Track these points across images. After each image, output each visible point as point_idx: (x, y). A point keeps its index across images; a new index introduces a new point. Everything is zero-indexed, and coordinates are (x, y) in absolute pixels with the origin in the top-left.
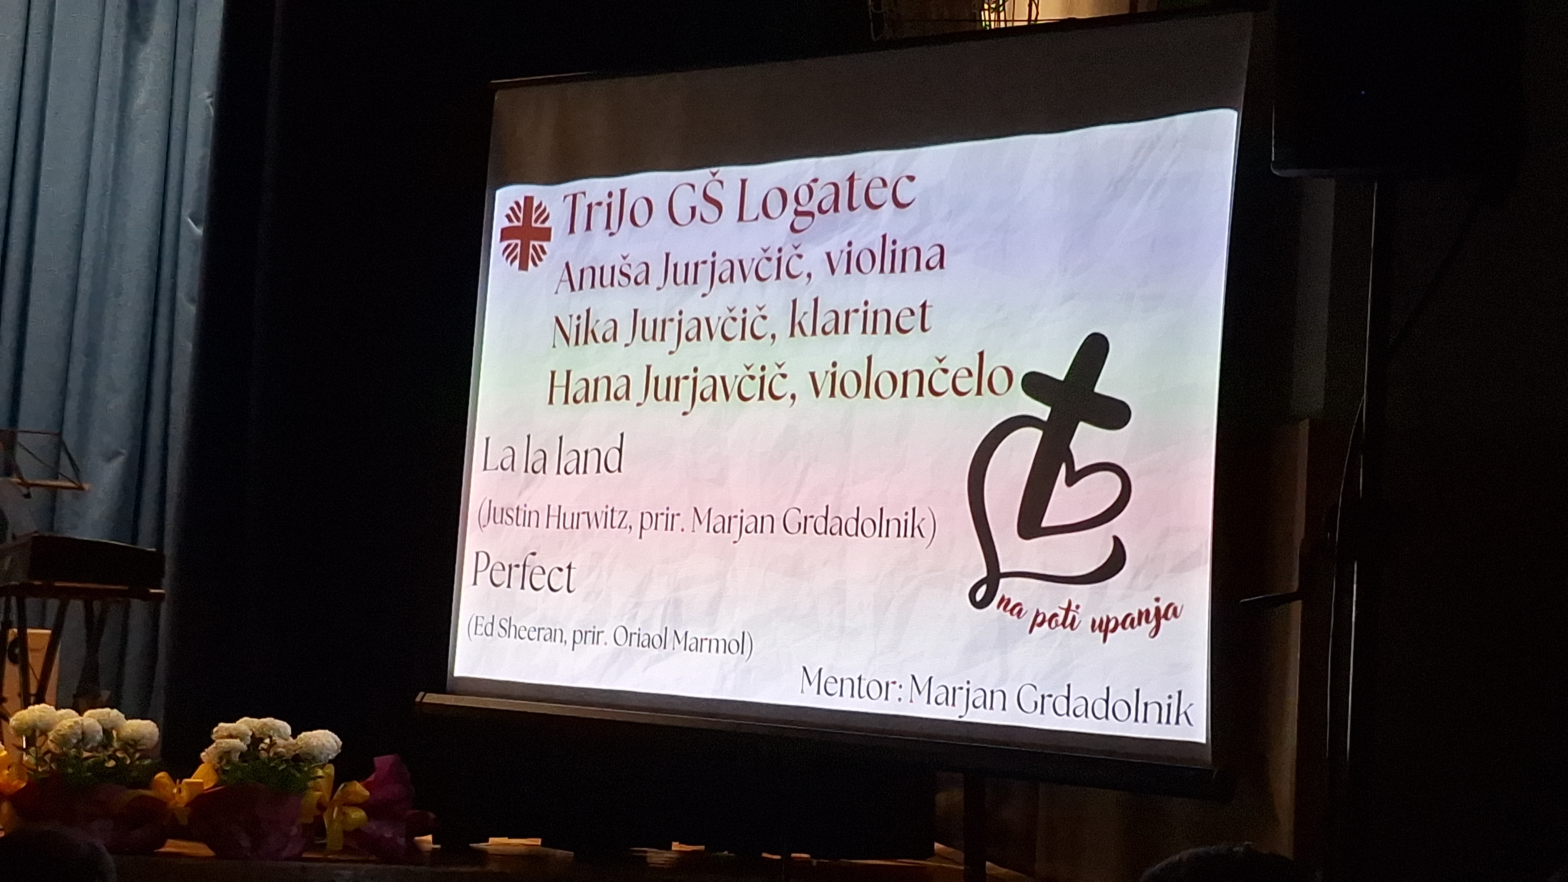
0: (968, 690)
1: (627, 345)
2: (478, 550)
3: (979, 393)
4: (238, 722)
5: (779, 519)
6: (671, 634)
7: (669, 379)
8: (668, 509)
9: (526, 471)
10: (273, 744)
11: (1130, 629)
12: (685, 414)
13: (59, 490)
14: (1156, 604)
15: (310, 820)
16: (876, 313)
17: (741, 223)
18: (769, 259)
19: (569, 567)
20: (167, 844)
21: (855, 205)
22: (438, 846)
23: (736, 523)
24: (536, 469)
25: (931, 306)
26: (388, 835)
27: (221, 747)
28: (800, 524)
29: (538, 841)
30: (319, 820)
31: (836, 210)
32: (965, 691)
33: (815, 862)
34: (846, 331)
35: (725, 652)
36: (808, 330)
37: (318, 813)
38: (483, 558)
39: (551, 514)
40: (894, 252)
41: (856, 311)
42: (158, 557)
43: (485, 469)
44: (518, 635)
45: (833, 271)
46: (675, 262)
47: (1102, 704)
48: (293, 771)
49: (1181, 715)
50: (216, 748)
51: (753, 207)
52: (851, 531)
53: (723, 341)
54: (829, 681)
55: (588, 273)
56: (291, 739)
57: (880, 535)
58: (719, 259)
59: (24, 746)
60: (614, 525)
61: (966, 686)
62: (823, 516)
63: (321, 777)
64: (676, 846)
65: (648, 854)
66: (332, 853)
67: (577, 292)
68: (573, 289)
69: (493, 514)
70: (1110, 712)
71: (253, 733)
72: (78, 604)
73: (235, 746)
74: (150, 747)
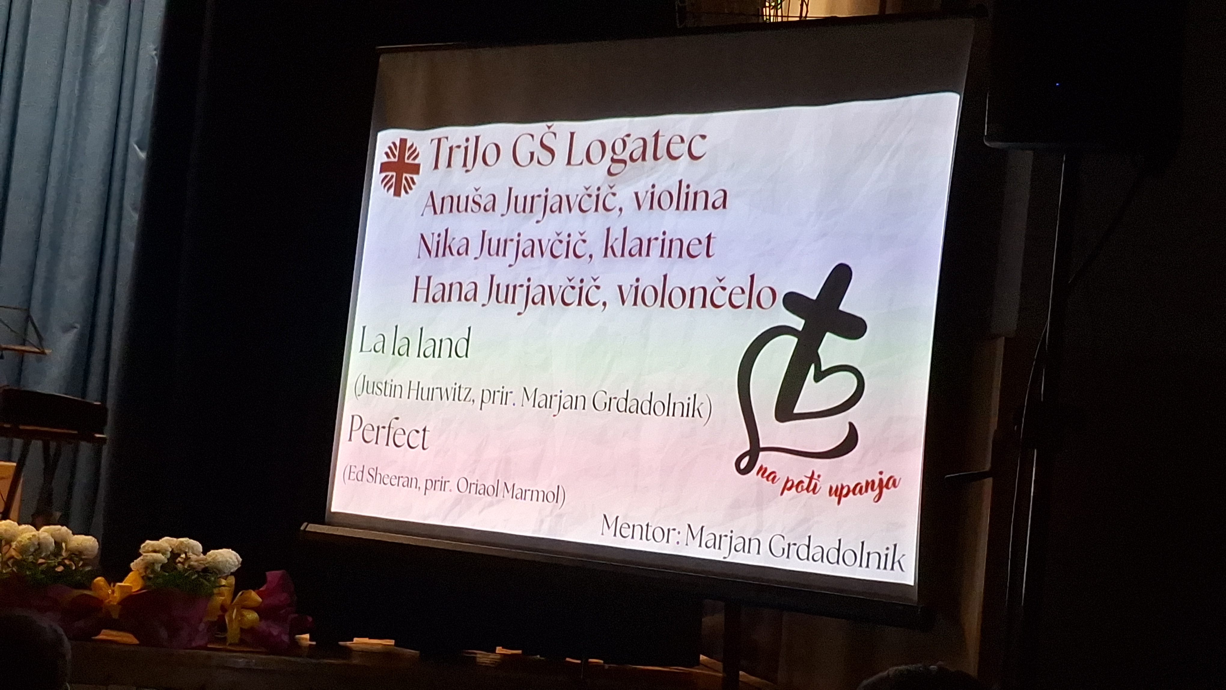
0: (731, 537)
1: (476, 258)
2: (353, 414)
3: (749, 307)
4: (161, 540)
5: (589, 399)
6: (502, 485)
7: (508, 286)
8: (503, 387)
9: (393, 353)
10: (187, 558)
11: (859, 495)
12: (519, 314)
13: (26, 354)
14: (880, 476)
15: (215, 619)
16: (671, 241)
17: (569, 167)
18: (590, 196)
19: (424, 430)
20: (102, 633)
21: (658, 156)
22: (314, 643)
23: (556, 400)
24: (401, 353)
25: (714, 238)
26: (275, 633)
27: (147, 559)
28: (606, 404)
29: (392, 642)
30: (222, 618)
31: (644, 159)
32: (729, 538)
33: (607, 666)
34: (648, 255)
35: (543, 500)
36: (618, 253)
37: (220, 613)
38: (357, 419)
39: (411, 388)
40: (687, 194)
41: (656, 239)
42: (102, 409)
43: (361, 350)
44: (382, 481)
45: (639, 207)
46: (516, 195)
47: (835, 552)
48: (202, 579)
49: (897, 564)
50: (143, 560)
51: (579, 155)
52: (646, 410)
53: (551, 257)
54: (623, 526)
55: (448, 201)
56: (202, 556)
57: (668, 415)
58: (550, 194)
60: (460, 399)
61: (730, 535)
62: (624, 398)
63: (224, 586)
64: (499, 650)
65: (478, 655)
66: (230, 645)
67: (439, 216)
68: (435, 213)
69: (367, 386)
70: (841, 558)
71: (173, 549)
72: (38, 444)
73: (157, 559)
74: (91, 558)
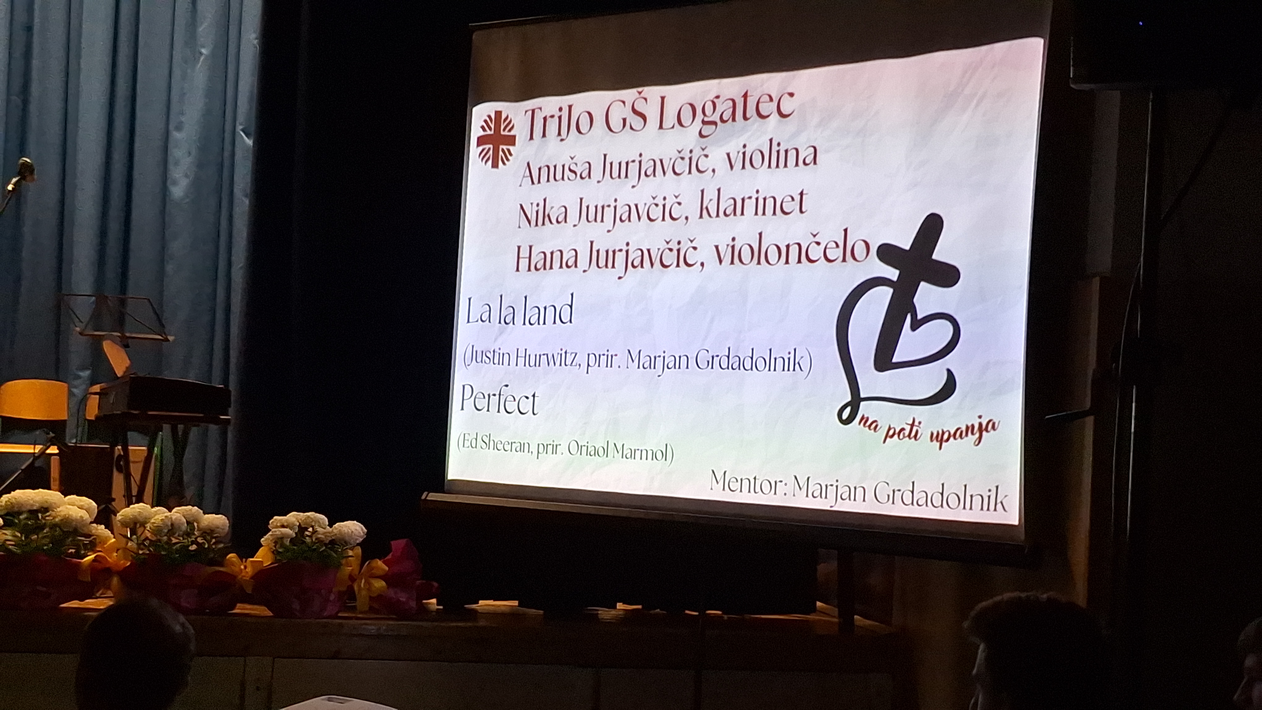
0: (837, 486)
1: (575, 226)
2: (464, 384)
3: (844, 260)
4: (288, 516)
5: (692, 358)
6: (611, 446)
7: (607, 252)
8: (608, 351)
9: (500, 322)
10: (315, 532)
11: (959, 440)
12: (620, 278)
14: (979, 420)
15: (343, 589)
16: (765, 199)
17: (661, 131)
18: (683, 158)
19: (534, 396)
20: (237, 607)
21: (748, 116)
22: (442, 607)
23: (659, 361)
24: (507, 321)
25: (806, 194)
26: (403, 600)
27: (276, 534)
28: (708, 362)
29: (516, 603)
30: (351, 588)
31: (734, 119)
32: (834, 487)
33: (725, 617)
34: (742, 214)
35: (652, 459)
36: (713, 213)
37: (349, 582)
38: (468, 388)
39: (519, 355)
40: (778, 152)
41: (750, 198)
42: (225, 392)
43: (468, 322)
44: (496, 447)
45: (732, 167)
46: (611, 161)
47: (939, 496)
48: (329, 551)
49: (998, 504)
50: (271, 535)
51: (670, 118)
52: (748, 367)
53: (648, 221)
54: (731, 480)
55: (544, 171)
56: (328, 527)
57: (769, 370)
58: (644, 159)
59: (129, 536)
60: (567, 364)
61: (835, 484)
62: (726, 356)
63: (351, 556)
64: (620, 606)
65: (599, 612)
66: (361, 613)
67: (536, 185)
68: (533, 183)
69: (476, 356)
70: (945, 502)
71: (300, 524)
72: (167, 427)
73: (286, 534)
74: (223, 535)
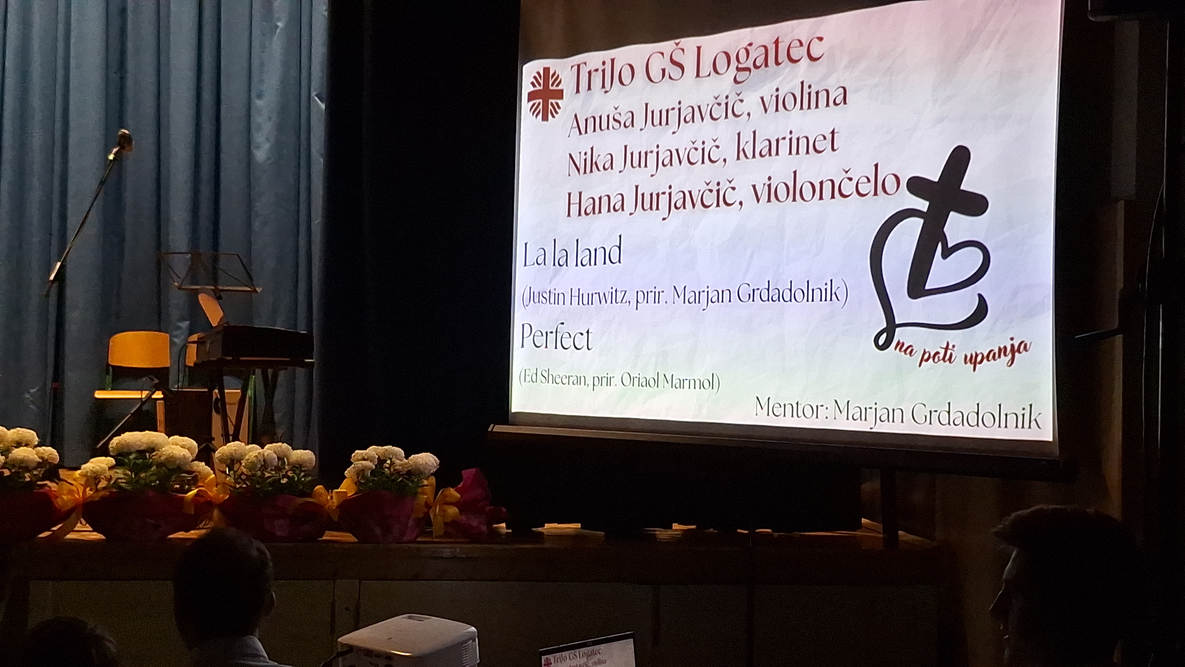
0: (876, 409)
1: (620, 172)
2: (523, 323)
3: (876, 194)
4: (368, 449)
5: (734, 292)
6: (661, 377)
7: (651, 195)
8: (655, 288)
9: (554, 265)
10: (392, 464)
11: (993, 361)
12: (664, 219)
14: (1011, 342)
15: (421, 515)
16: (798, 139)
17: (698, 79)
18: (719, 104)
19: (588, 332)
20: (326, 534)
21: (780, 61)
22: (511, 530)
23: (704, 296)
24: (561, 263)
25: (838, 132)
26: (475, 524)
27: (358, 467)
28: (749, 295)
29: (579, 526)
30: (427, 514)
31: (766, 65)
32: (873, 410)
33: (775, 535)
34: (777, 154)
35: (700, 388)
36: (750, 154)
37: (426, 510)
38: (527, 327)
39: (573, 295)
40: (809, 94)
41: (784, 138)
42: (309, 338)
43: (525, 265)
44: (554, 381)
45: (766, 111)
46: (652, 110)
47: (974, 416)
48: (406, 481)
49: (1034, 422)
50: (353, 467)
51: (706, 67)
52: (787, 298)
53: (689, 164)
54: (775, 406)
55: (591, 122)
56: (405, 460)
57: (808, 301)
58: (683, 106)
59: (227, 472)
60: (617, 301)
61: (874, 407)
62: (766, 289)
63: (426, 485)
64: (675, 526)
65: (657, 533)
66: (438, 537)
67: (584, 135)
68: (580, 133)
69: (533, 297)
70: (980, 421)
71: (379, 457)
72: (258, 371)
73: (365, 467)
74: (311, 468)
